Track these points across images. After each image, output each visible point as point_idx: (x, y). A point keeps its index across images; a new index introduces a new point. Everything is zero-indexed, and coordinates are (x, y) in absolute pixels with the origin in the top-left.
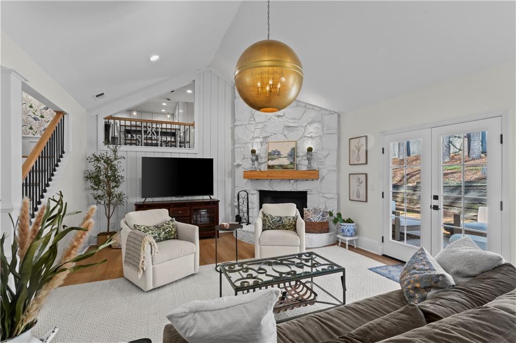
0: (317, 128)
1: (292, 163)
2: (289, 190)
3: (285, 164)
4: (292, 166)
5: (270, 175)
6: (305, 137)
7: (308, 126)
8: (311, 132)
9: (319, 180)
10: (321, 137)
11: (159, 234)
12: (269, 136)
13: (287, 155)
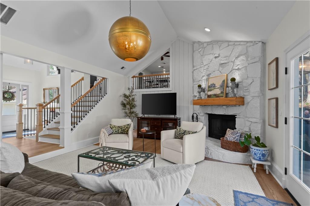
0: (243, 60)
1: (222, 93)
2: (223, 114)
3: (218, 93)
4: (222, 95)
5: (206, 102)
6: (233, 70)
7: (236, 60)
8: (238, 65)
9: (245, 106)
10: (246, 67)
11: (118, 130)
12: (211, 74)
13: (219, 86)
